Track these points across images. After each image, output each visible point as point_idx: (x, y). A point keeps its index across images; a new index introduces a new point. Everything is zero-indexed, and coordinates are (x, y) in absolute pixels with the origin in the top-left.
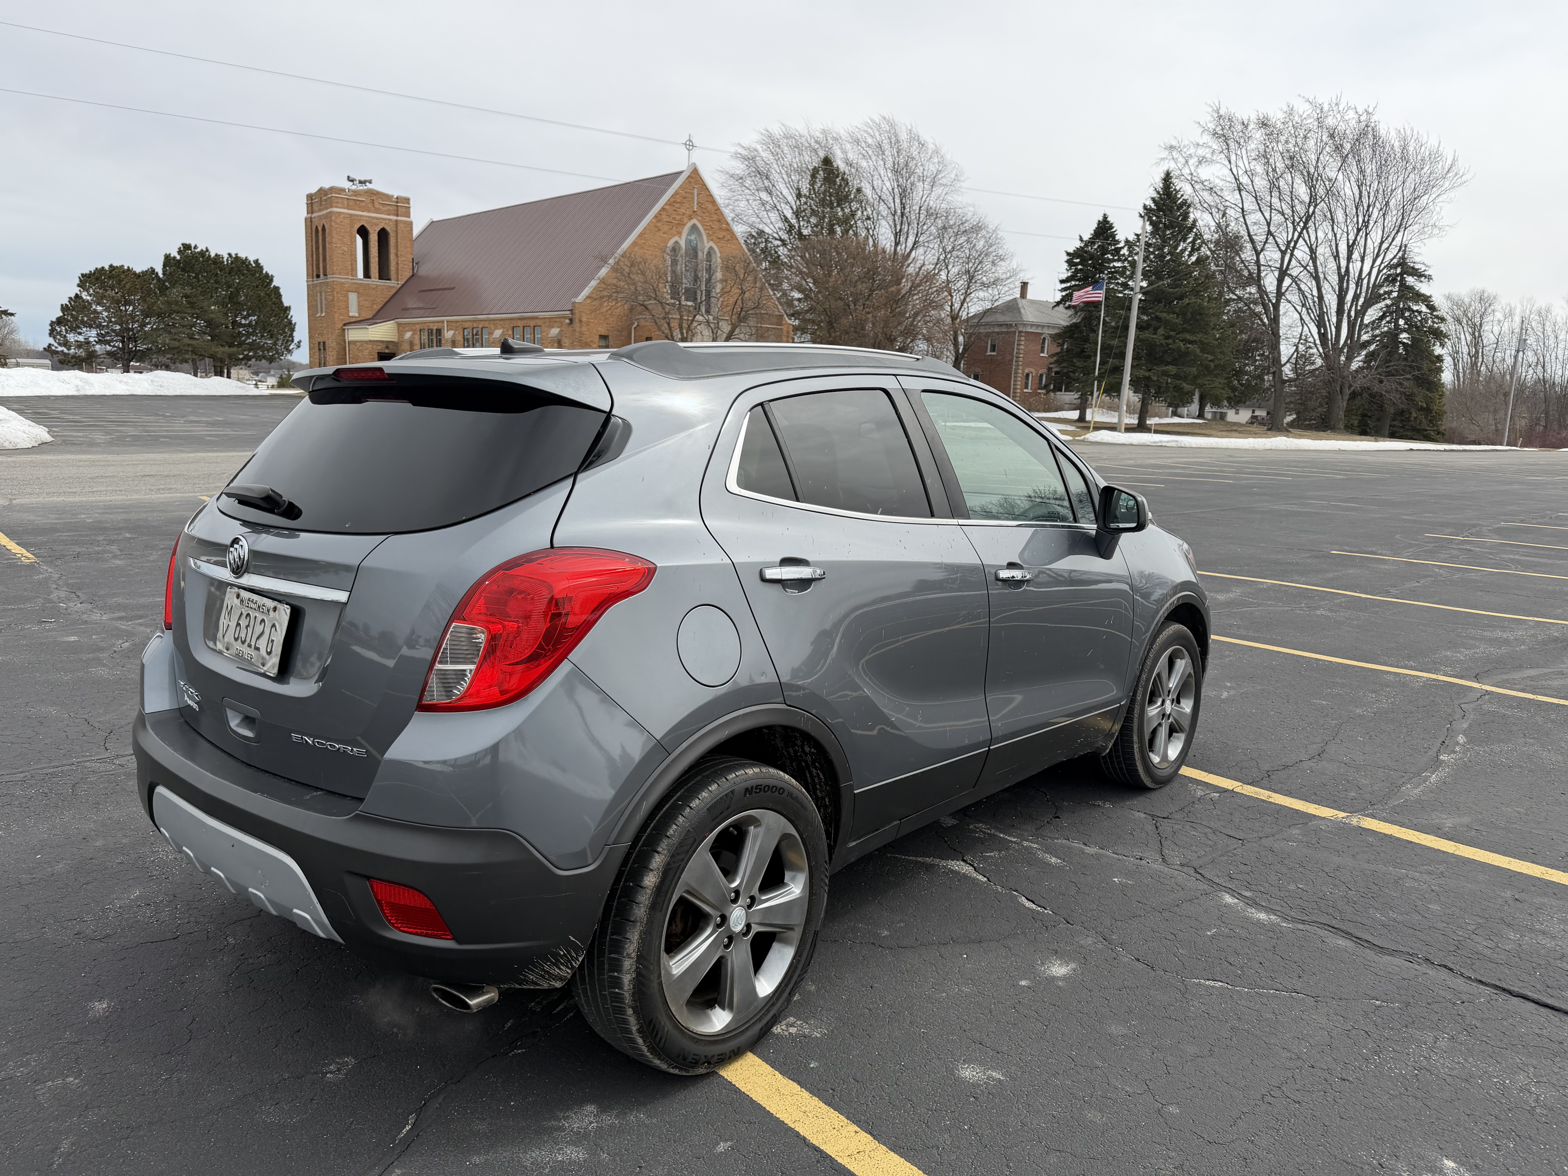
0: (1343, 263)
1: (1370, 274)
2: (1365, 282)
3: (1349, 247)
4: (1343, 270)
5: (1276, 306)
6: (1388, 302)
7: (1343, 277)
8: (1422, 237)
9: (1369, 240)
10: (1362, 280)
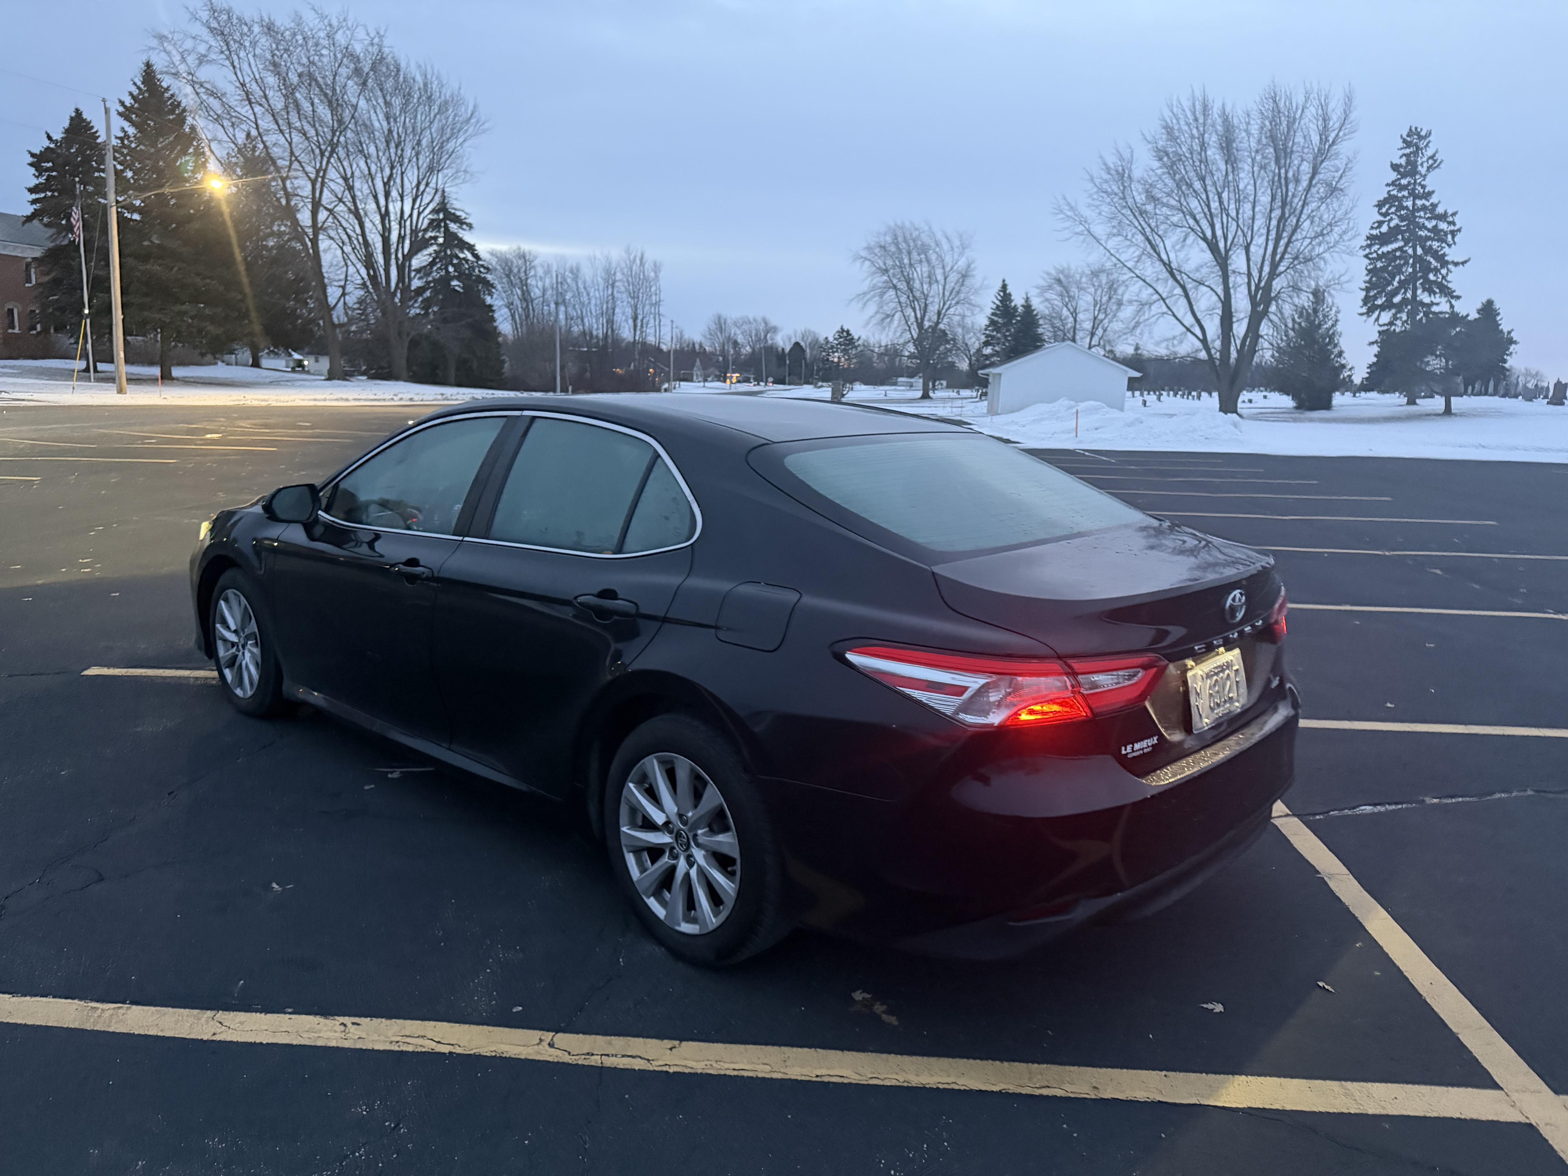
0: (382, 202)
1: (411, 216)
2: (408, 223)
3: (385, 184)
4: (383, 210)
5: (315, 242)
6: (435, 247)
7: (385, 216)
8: (457, 181)
9: (405, 179)
10: (405, 221)
